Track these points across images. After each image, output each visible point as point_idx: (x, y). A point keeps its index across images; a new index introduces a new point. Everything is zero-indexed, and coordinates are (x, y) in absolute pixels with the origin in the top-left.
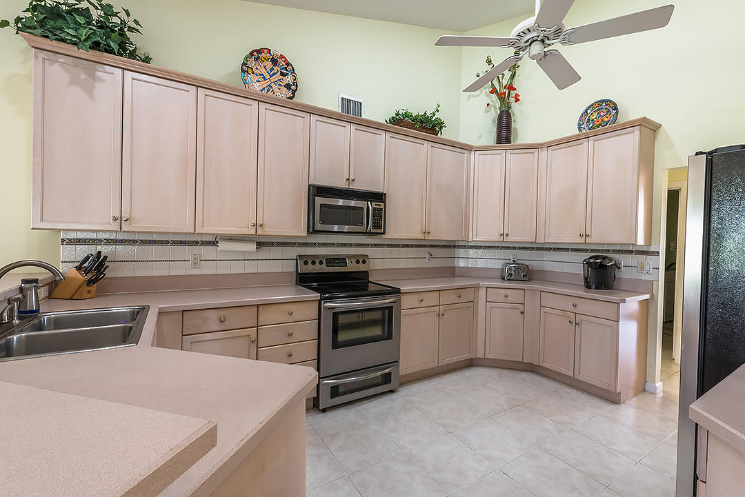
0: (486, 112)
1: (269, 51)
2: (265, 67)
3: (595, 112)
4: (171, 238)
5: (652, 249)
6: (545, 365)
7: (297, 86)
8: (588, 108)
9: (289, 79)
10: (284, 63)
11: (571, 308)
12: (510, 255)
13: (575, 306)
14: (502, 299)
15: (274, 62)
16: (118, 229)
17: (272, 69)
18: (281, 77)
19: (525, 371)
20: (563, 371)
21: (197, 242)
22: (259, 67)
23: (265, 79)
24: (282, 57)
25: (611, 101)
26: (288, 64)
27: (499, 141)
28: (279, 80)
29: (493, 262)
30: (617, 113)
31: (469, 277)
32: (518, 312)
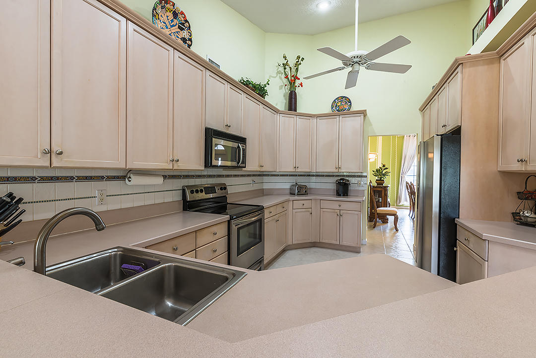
0: (280, 89)
1: (174, 5)
2: (167, 17)
3: (340, 102)
4: (76, 174)
5: (364, 174)
6: (324, 241)
7: (191, 42)
8: (336, 99)
9: (185, 34)
10: (183, 19)
11: (338, 207)
12: (293, 180)
13: (340, 206)
14: (301, 206)
15: (175, 15)
16: (48, 164)
17: (172, 21)
18: (179, 30)
19: (311, 247)
20: (334, 242)
21: (102, 178)
22: (163, 15)
23: (167, 28)
24: (182, 13)
25: (347, 98)
26: (186, 21)
27: (290, 109)
28: (177, 32)
29: (285, 184)
30: (351, 104)
31: (272, 195)
32: (309, 213)
